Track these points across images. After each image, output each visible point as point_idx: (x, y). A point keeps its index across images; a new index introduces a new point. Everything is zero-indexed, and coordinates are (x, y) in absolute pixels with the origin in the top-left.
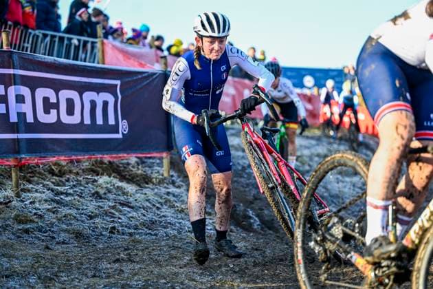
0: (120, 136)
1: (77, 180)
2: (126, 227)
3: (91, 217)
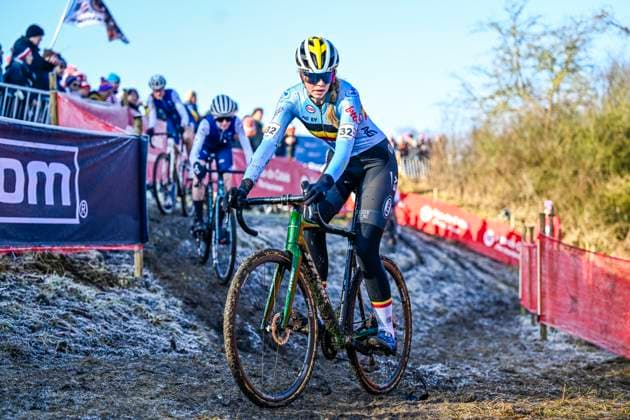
0: (76, 221)
1: (17, 280)
2: (81, 343)
3: (33, 330)
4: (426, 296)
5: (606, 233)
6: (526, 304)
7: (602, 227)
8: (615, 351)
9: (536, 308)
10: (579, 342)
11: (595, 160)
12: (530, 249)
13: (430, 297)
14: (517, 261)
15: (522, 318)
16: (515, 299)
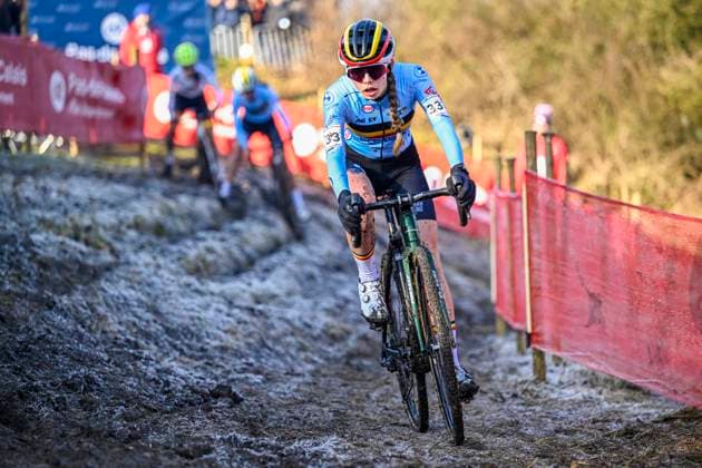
4: (307, 303)
5: (663, 167)
6: (504, 313)
7: (655, 155)
8: (679, 399)
9: (523, 320)
10: (609, 381)
11: (637, 23)
12: (511, 203)
13: (316, 304)
14: (487, 226)
15: (499, 340)
16: (484, 304)
